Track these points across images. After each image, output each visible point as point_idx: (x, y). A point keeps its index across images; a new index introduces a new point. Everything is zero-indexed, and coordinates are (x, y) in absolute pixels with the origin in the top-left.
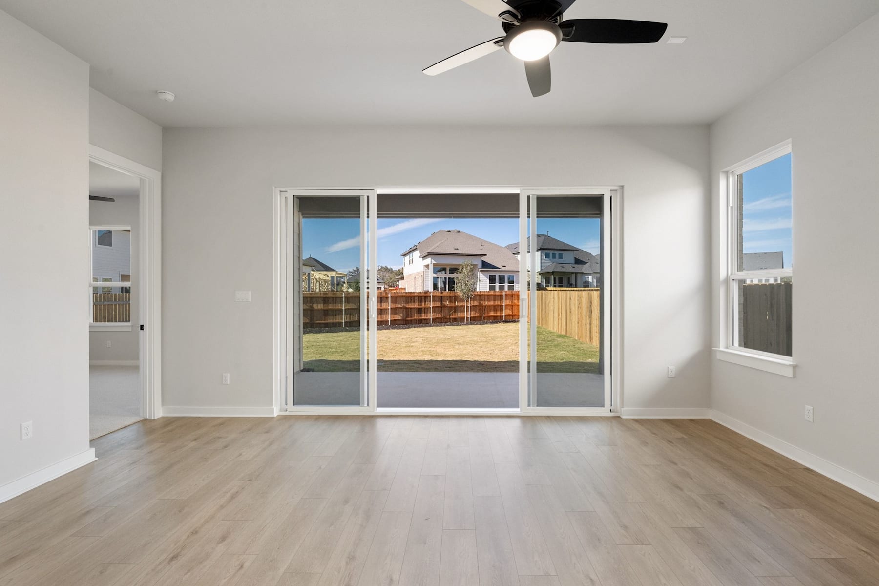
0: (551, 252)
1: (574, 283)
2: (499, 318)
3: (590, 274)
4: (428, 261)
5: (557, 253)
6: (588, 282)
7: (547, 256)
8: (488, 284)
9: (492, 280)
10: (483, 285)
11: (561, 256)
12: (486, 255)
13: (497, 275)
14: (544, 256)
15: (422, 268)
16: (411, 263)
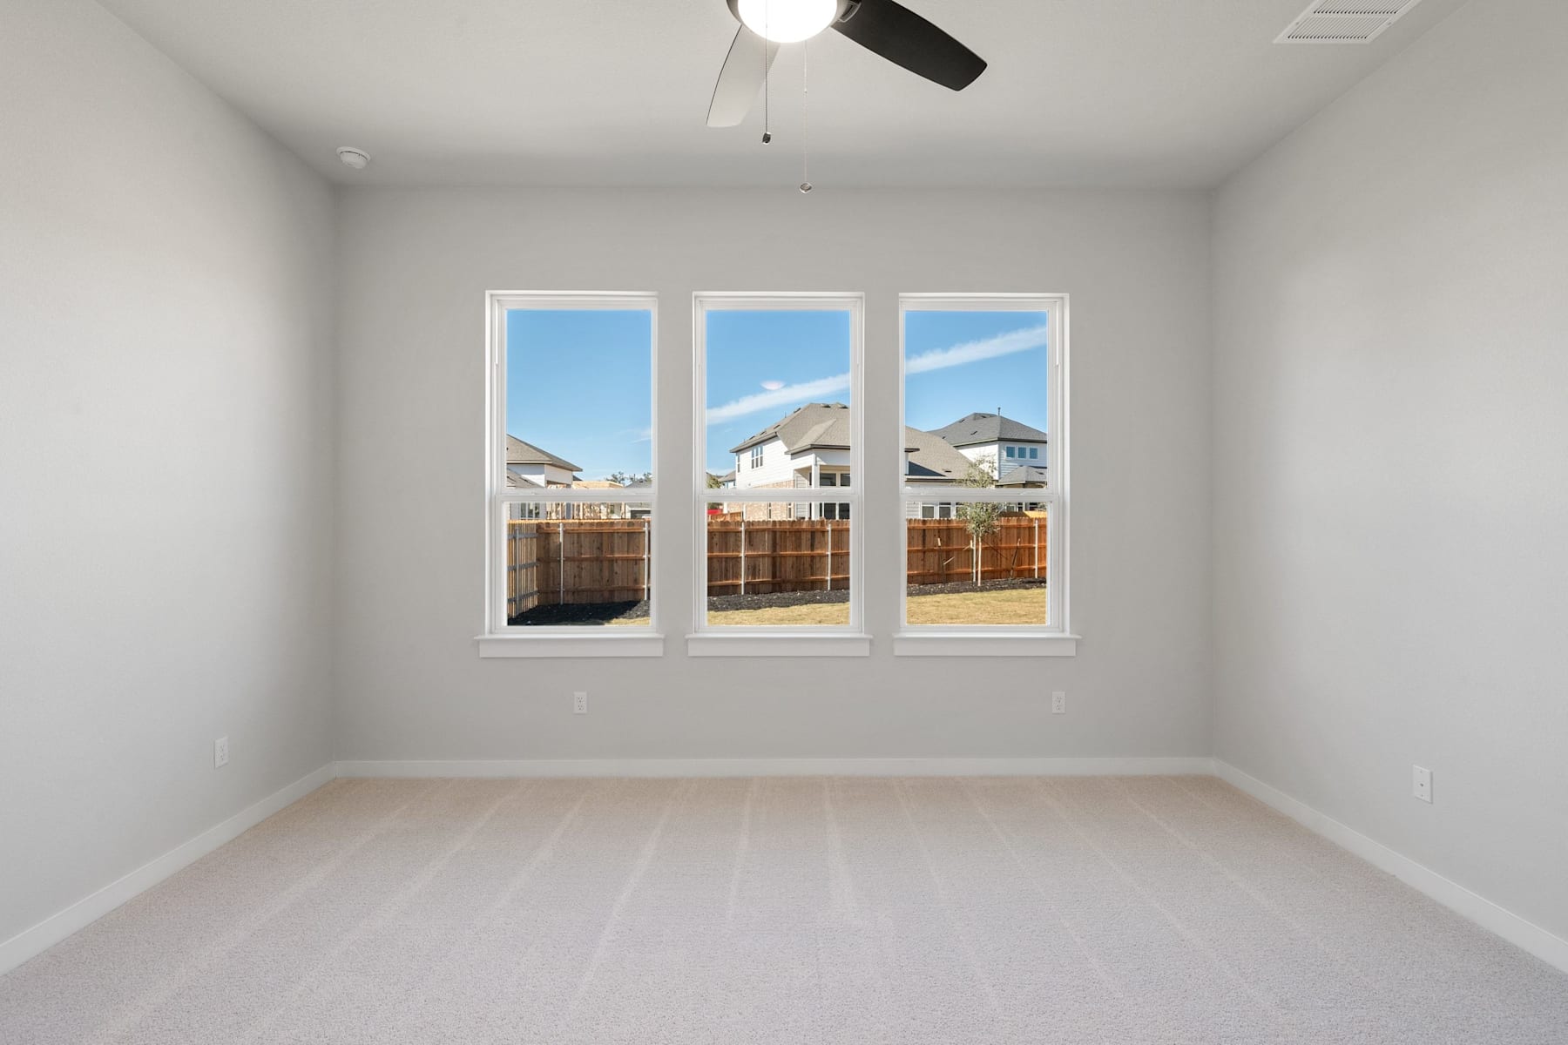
0: (1017, 446)
2: (1026, 574)
4: (809, 460)
5: (1028, 447)
7: (1010, 453)
12: (918, 450)
14: (1005, 453)
15: (790, 476)
16: (757, 466)
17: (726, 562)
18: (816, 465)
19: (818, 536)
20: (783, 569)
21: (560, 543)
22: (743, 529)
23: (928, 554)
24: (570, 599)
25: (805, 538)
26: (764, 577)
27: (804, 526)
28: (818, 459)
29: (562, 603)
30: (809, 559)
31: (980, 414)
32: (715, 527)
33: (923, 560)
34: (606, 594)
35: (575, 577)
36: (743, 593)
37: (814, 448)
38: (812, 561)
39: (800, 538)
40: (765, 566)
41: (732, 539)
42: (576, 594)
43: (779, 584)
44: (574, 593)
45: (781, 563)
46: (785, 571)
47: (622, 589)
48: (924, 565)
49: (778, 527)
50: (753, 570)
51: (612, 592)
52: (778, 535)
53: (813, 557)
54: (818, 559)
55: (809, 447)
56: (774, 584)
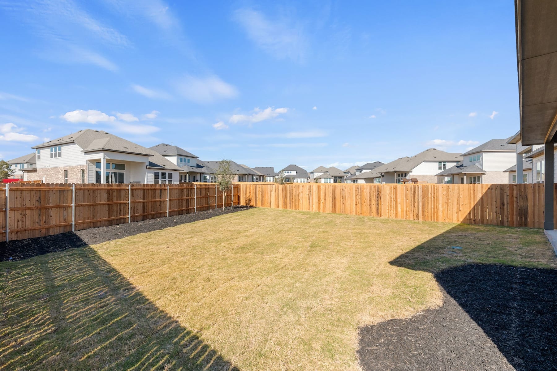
0: (183, 158)
1: (199, 180)
3: (208, 174)
4: (99, 156)
5: (187, 158)
6: (207, 179)
7: (181, 160)
8: (154, 179)
9: (157, 176)
10: (149, 178)
11: (189, 161)
12: (153, 156)
13: (160, 172)
14: (179, 160)
15: (84, 163)
16: (55, 156)
17: (120, 206)
18: (104, 158)
19: (163, 191)
20: (148, 208)
21: (6, 198)
22: (129, 188)
23: (202, 199)
24: (14, 237)
25: (158, 192)
26: (140, 213)
27: (157, 187)
28: (105, 156)
29: (8, 241)
30: (159, 203)
31: (165, 144)
32: (114, 187)
33: (200, 201)
34: (44, 231)
35: (18, 221)
36: (129, 222)
37: (103, 150)
38: (160, 203)
39: (155, 193)
40: (140, 207)
41: (123, 193)
42: (19, 234)
43: (146, 216)
44: (17, 233)
45: (147, 206)
46: (149, 209)
47: (55, 226)
48: (201, 203)
49: (145, 187)
50: (134, 209)
51: (48, 229)
52: (145, 191)
53: (161, 201)
54: (163, 202)
55: (101, 149)
56: (143, 216)
